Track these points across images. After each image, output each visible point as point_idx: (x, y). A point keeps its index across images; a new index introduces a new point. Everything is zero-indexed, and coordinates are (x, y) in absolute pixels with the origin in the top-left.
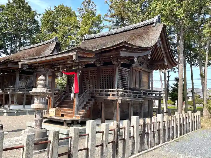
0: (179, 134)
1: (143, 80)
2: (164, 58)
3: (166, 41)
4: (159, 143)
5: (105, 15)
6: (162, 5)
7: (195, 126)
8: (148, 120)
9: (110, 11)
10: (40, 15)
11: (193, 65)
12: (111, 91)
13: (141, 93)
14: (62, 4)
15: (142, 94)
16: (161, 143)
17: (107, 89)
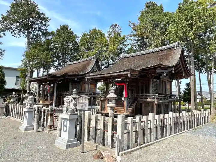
0: (196, 125)
1: (167, 87)
2: (182, 71)
3: (184, 60)
4: (184, 130)
5: (129, 35)
6: (176, 29)
7: (206, 120)
8: (178, 114)
9: (133, 32)
10: (78, 37)
11: (201, 72)
12: (148, 96)
13: (167, 97)
14: (94, 28)
15: (169, 97)
16: (185, 130)
17: (145, 94)
